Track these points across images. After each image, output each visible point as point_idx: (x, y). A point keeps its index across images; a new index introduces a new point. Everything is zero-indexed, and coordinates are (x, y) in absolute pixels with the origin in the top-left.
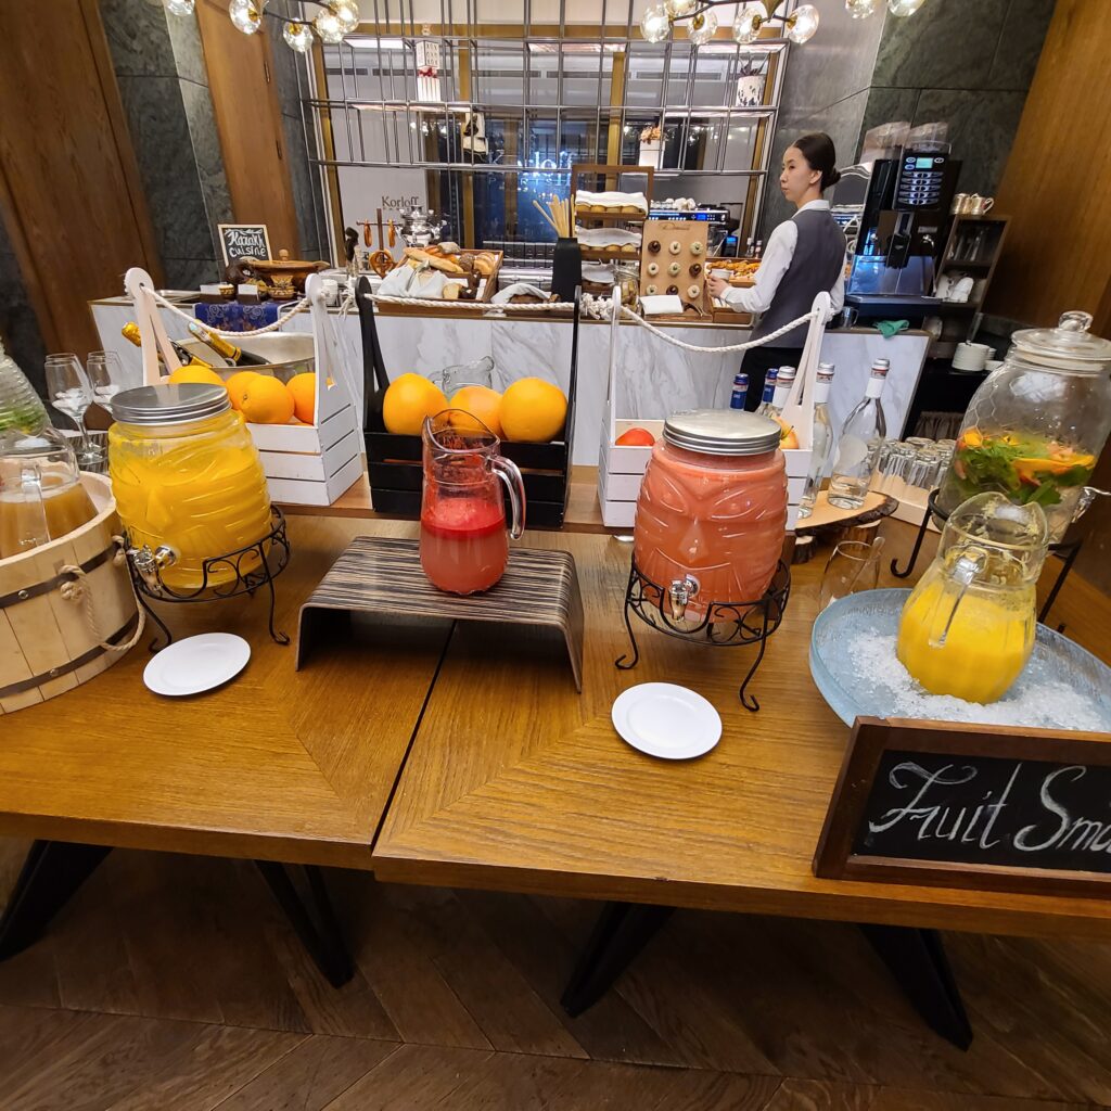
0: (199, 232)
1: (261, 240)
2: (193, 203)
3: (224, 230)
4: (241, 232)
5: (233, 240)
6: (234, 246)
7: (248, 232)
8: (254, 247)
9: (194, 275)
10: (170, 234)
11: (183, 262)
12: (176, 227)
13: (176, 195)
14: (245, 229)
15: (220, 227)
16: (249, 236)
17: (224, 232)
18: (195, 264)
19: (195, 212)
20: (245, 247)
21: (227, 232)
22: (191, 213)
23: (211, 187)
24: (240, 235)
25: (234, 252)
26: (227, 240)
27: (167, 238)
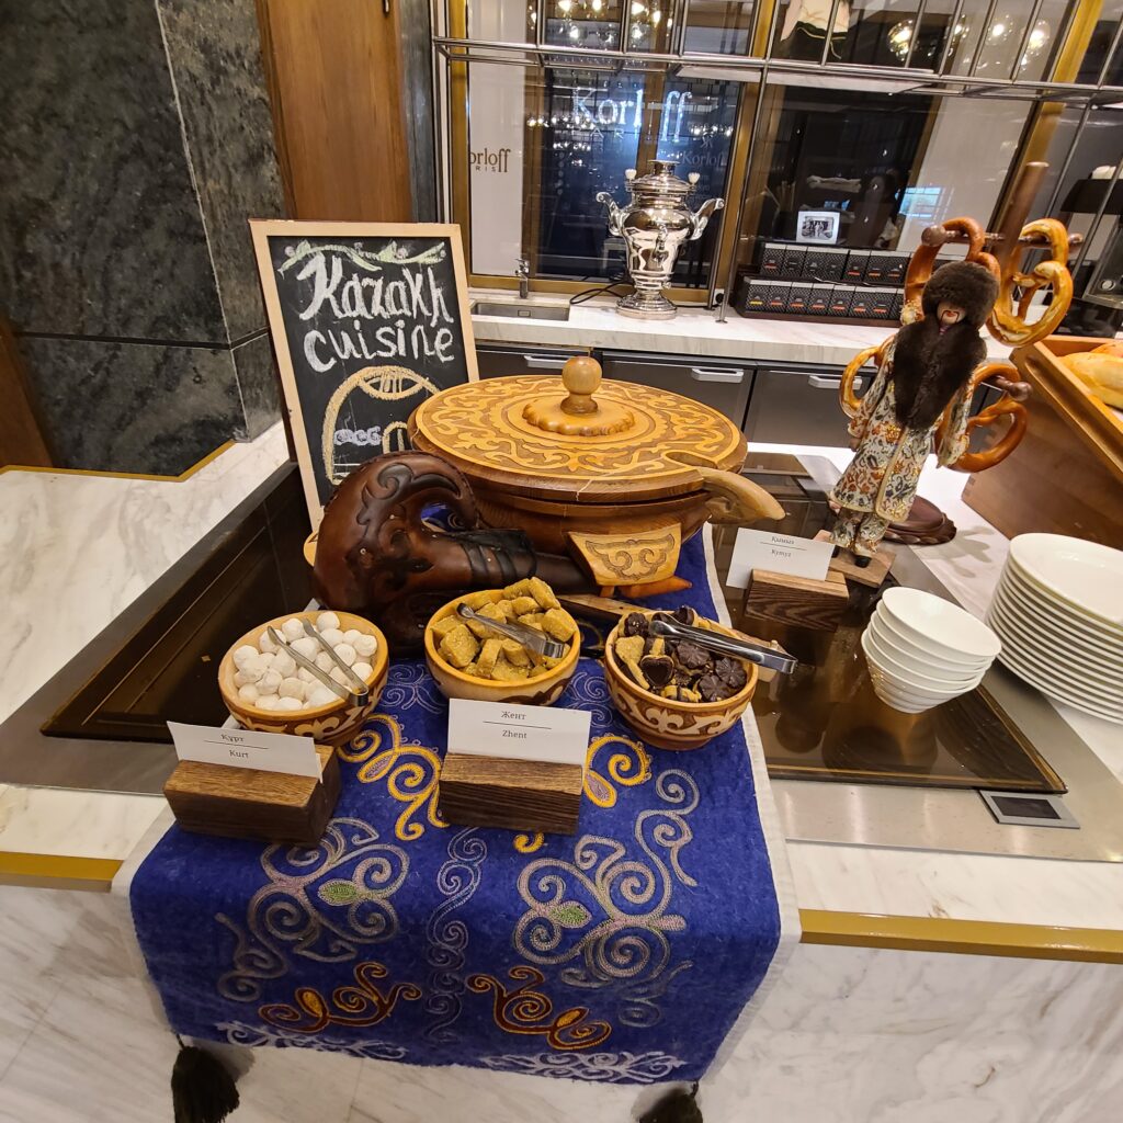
0: (157, 240)
1: (437, 293)
2: (127, 113)
3: (276, 243)
4: (358, 260)
5: (322, 292)
6: (325, 319)
7: (387, 255)
8: (410, 323)
9: (142, 395)
10: (37, 243)
11: (98, 351)
12: (62, 216)
13: (46, 72)
14: (375, 243)
15: (262, 230)
16: (391, 272)
17: (277, 256)
18: (146, 356)
19: (138, 151)
20: (370, 326)
21: (294, 255)
22: (123, 159)
23: (205, 47)
24: (350, 269)
25: (324, 352)
26: (294, 292)
27: (25, 259)
